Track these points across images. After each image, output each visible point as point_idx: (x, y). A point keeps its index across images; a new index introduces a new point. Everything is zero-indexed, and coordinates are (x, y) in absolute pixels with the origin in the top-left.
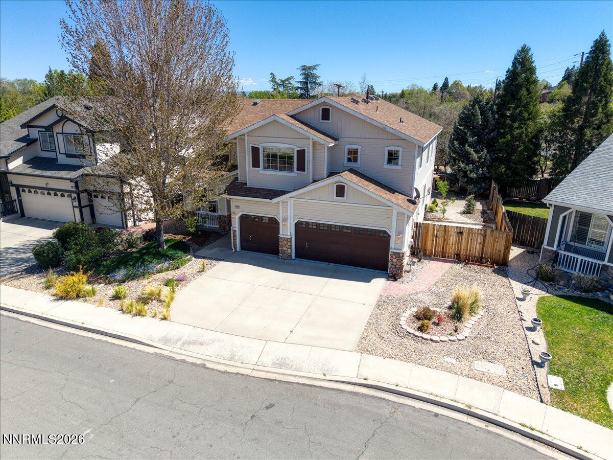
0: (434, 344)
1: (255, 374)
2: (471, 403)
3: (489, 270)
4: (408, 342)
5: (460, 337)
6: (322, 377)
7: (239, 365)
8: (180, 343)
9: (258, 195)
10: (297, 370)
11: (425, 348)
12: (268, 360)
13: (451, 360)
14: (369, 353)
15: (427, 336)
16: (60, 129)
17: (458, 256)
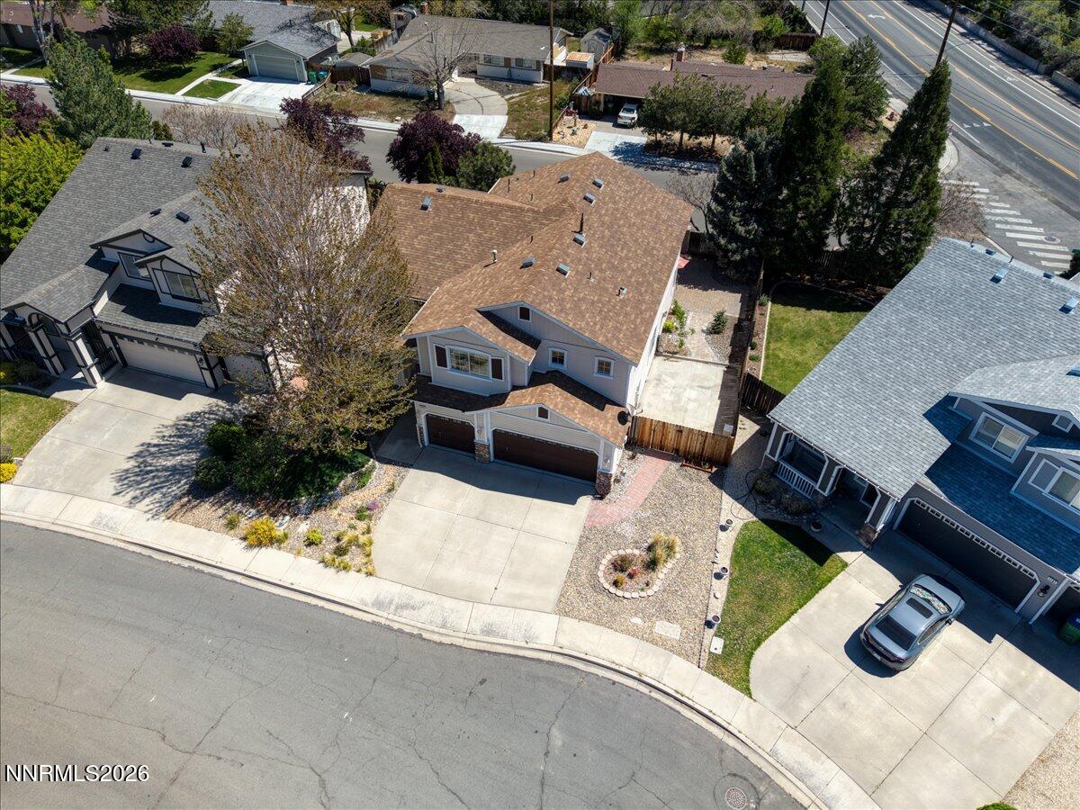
0: (625, 601)
2: (642, 671)
3: (704, 476)
4: (603, 599)
5: (650, 592)
6: (524, 644)
7: (451, 633)
8: (393, 607)
9: (446, 401)
10: (504, 637)
11: (616, 607)
12: (476, 626)
13: (637, 620)
14: (567, 614)
15: (620, 593)
16: (157, 264)
17: (677, 451)
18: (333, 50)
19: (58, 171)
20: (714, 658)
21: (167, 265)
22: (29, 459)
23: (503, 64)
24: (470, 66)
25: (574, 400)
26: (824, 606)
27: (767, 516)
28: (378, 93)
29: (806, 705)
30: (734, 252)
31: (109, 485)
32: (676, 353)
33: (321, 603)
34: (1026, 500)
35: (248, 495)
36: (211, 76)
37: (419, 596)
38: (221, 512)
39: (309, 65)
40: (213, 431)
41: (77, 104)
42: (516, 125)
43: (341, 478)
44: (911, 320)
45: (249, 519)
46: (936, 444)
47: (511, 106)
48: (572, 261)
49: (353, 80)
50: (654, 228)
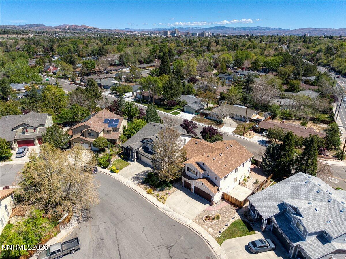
0: (206, 223)
1: (174, 219)
3: (235, 209)
4: (202, 221)
5: (211, 223)
6: (184, 223)
7: (173, 217)
8: (165, 210)
9: (187, 178)
10: (181, 221)
11: (203, 223)
12: (177, 218)
13: (206, 227)
14: (194, 221)
15: (205, 221)
16: (150, 144)
17: (231, 202)
18: (203, 108)
19: (142, 126)
20: (217, 237)
21: (152, 144)
22: (121, 171)
23: (240, 117)
24: (232, 116)
25: (209, 183)
26: (245, 238)
27: (244, 220)
28: (208, 119)
29: (230, 251)
30: (266, 168)
31: (131, 178)
32: (243, 185)
33: (154, 205)
34: (292, 228)
35: (150, 185)
36: (176, 110)
37: (170, 210)
38: (145, 187)
39: (196, 111)
40: (149, 173)
41: (149, 115)
42: (237, 131)
43: (166, 187)
44: (284, 187)
45: (149, 189)
46: (277, 211)
47: (238, 126)
48: (217, 158)
49: (204, 116)
50: (240, 157)
